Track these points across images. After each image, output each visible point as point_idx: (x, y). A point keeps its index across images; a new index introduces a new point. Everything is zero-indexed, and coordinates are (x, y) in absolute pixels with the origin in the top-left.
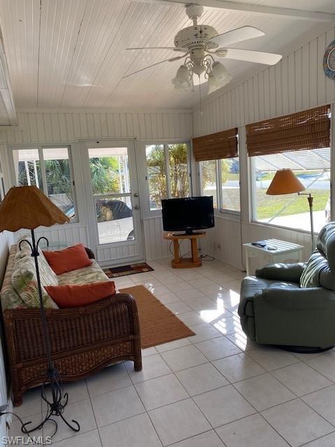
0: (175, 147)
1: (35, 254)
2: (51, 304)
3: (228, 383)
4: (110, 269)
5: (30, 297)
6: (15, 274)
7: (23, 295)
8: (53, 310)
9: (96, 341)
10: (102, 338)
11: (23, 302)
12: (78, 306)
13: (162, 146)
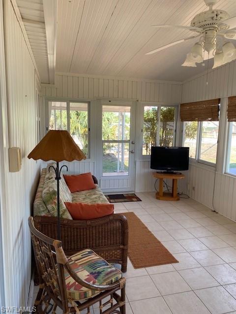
0: (164, 109)
1: (58, 178)
2: (68, 216)
3: (191, 290)
4: (108, 195)
5: (53, 209)
6: (45, 191)
7: (50, 207)
8: (69, 220)
9: (96, 246)
10: (101, 245)
11: (49, 211)
12: (86, 220)
13: (157, 107)
